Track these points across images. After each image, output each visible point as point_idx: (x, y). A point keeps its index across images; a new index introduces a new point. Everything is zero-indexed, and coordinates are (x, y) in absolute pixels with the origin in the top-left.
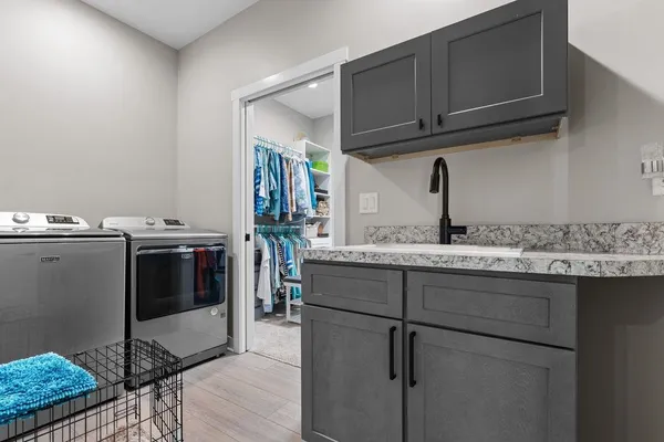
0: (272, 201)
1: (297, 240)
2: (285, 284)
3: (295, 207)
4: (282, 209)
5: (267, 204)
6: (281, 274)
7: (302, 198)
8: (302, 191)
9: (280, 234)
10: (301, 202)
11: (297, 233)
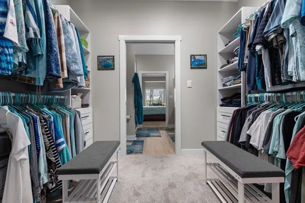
0: (32, 55)
1: (65, 111)
2: (60, 177)
3: (66, 71)
4: (49, 69)
5: (21, 57)
6: (49, 162)
7: (76, 63)
8: (74, 55)
9: (42, 105)
10: (74, 67)
11: (62, 103)
